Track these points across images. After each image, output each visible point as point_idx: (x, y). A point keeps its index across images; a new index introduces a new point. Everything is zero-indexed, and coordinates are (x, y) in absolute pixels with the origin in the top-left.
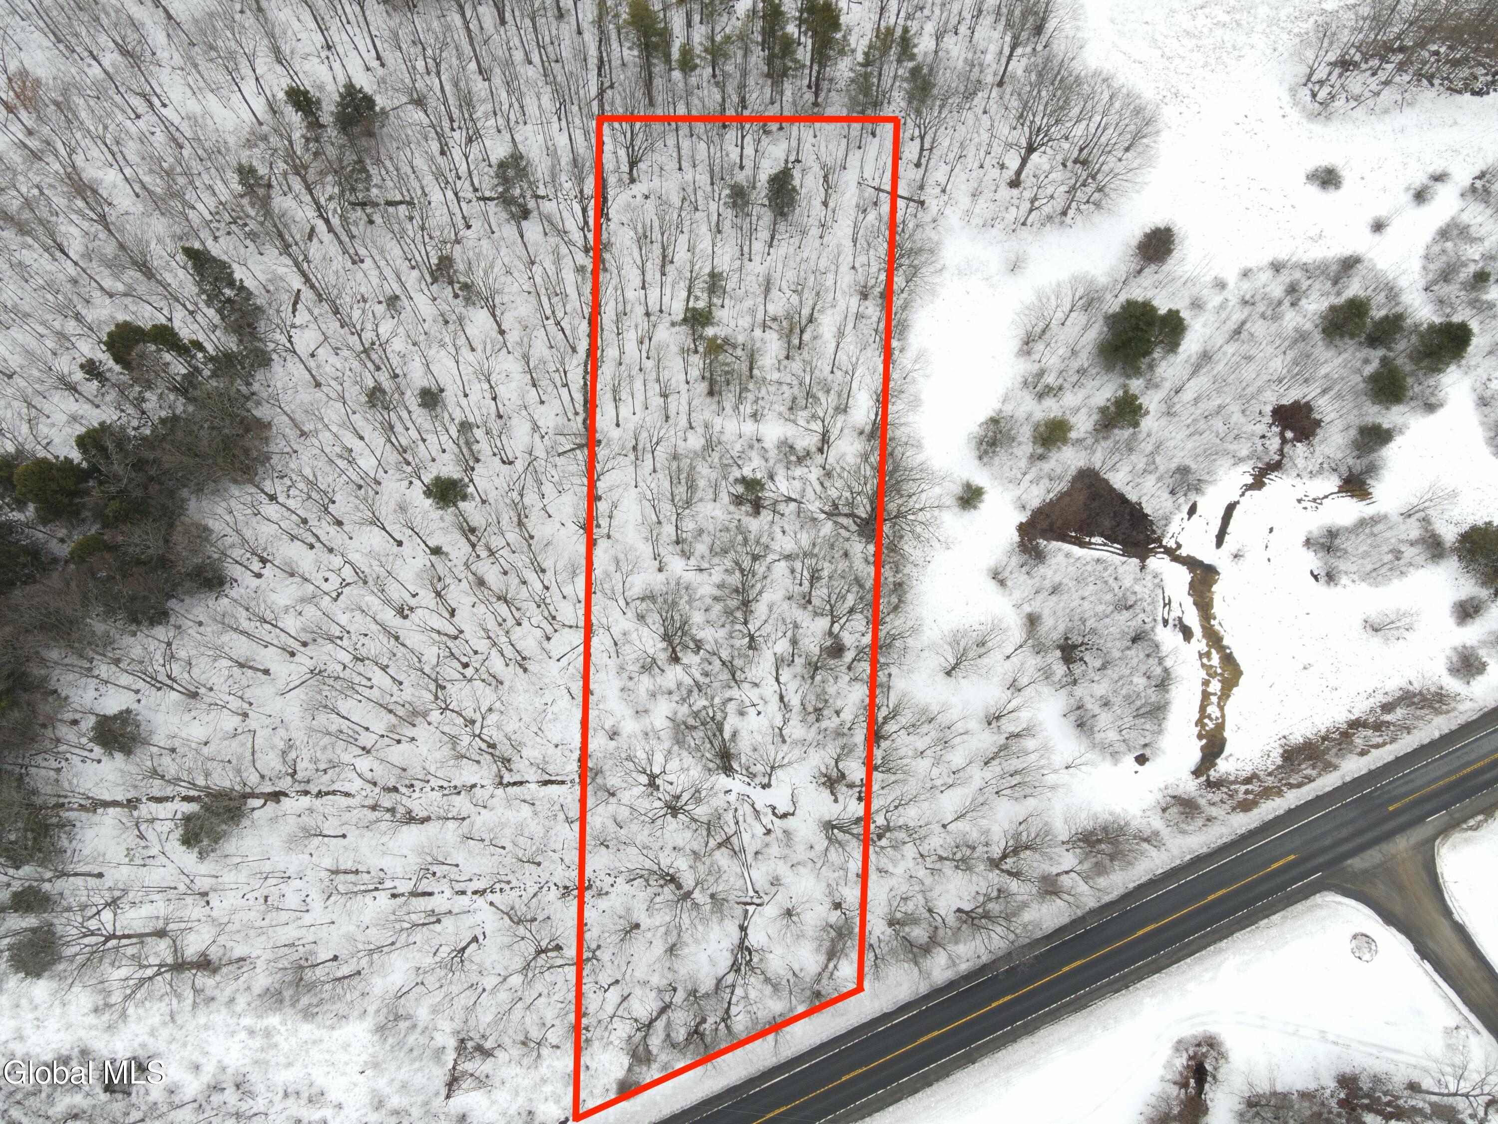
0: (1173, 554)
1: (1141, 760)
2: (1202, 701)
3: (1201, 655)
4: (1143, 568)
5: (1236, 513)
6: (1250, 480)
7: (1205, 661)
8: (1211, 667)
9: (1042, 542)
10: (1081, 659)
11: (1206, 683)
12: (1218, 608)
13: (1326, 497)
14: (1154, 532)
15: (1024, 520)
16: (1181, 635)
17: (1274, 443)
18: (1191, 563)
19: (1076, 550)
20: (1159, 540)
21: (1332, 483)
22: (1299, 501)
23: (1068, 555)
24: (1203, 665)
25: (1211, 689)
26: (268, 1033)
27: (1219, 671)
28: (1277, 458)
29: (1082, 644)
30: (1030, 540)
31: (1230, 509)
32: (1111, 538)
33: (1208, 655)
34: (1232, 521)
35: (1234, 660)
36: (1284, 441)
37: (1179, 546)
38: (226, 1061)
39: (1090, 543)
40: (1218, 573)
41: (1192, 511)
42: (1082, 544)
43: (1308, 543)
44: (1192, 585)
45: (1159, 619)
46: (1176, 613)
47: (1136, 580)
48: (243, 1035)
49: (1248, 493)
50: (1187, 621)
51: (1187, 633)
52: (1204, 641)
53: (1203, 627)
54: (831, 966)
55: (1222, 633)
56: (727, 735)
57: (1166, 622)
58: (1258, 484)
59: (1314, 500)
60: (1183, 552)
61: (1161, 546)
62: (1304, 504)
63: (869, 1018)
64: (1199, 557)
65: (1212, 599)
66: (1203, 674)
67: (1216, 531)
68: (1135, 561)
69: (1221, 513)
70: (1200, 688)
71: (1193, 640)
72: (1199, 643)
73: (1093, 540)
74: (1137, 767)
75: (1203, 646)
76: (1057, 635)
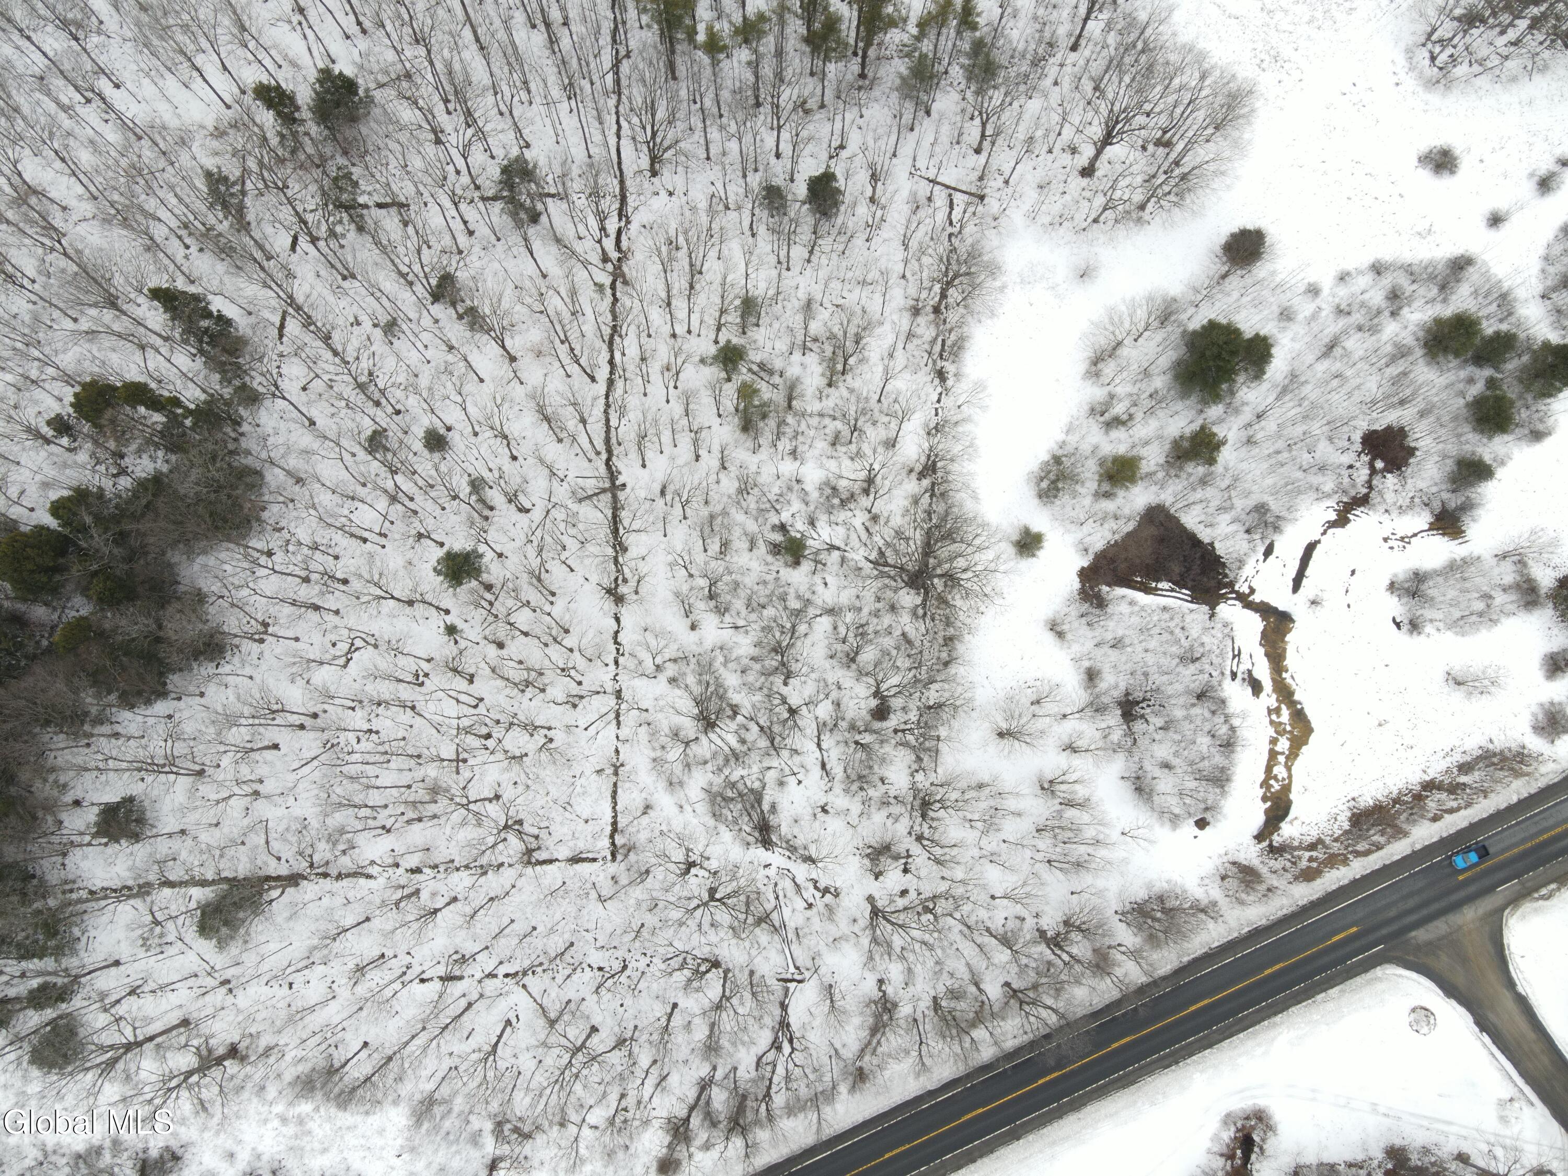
0: (1245, 601)
1: (1202, 824)
2: (1269, 760)
3: (1270, 711)
4: (1212, 616)
5: (1316, 554)
6: (1333, 516)
7: (1274, 717)
8: (1280, 723)
9: (1105, 588)
10: (1142, 716)
11: (1274, 741)
12: (1291, 660)
13: (1415, 535)
14: (1226, 576)
15: (1086, 565)
16: (1249, 690)
17: (1363, 473)
18: (1265, 610)
19: (1140, 596)
20: (1231, 584)
21: (1422, 520)
22: (1386, 540)
23: (1132, 603)
24: (1272, 722)
25: (1278, 748)
26: (301, 1121)
27: (1288, 728)
28: (1365, 491)
29: (1144, 700)
30: (1092, 588)
31: (1310, 548)
32: (1180, 583)
33: (1277, 711)
34: (1311, 563)
35: (1305, 716)
36: (1373, 471)
37: (1252, 591)
38: (261, 1149)
39: (1156, 589)
40: (1293, 621)
41: (1268, 552)
42: (1147, 590)
43: (1392, 587)
44: (1264, 634)
45: (1228, 672)
46: (1245, 665)
47: (1206, 629)
48: (276, 1123)
49: (1330, 531)
50: (1257, 674)
51: (1256, 687)
52: (1274, 696)
53: (1273, 680)
54: (875, 1041)
55: (1294, 687)
56: (766, 807)
57: (1234, 675)
58: (1342, 521)
59: (1402, 539)
60: (1257, 598)
61: (1233, 591)
62: (1391, 543)
63: (913, 1095)
64: (1274, 603)
65: (1285, 650)
66: (1271, 732)
67: (1292, 572)
68: (1205, 608)
69: (1300, 553)
70: (1266, 747)
71: (1263, 695)
72: (1269, 698)
73: (1160, 585)
74: (1196, 831)
75: (1273, 702)
76: (1117, 694)
